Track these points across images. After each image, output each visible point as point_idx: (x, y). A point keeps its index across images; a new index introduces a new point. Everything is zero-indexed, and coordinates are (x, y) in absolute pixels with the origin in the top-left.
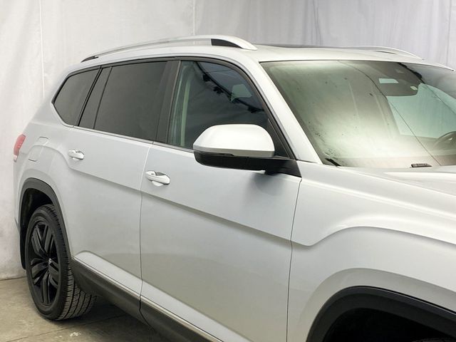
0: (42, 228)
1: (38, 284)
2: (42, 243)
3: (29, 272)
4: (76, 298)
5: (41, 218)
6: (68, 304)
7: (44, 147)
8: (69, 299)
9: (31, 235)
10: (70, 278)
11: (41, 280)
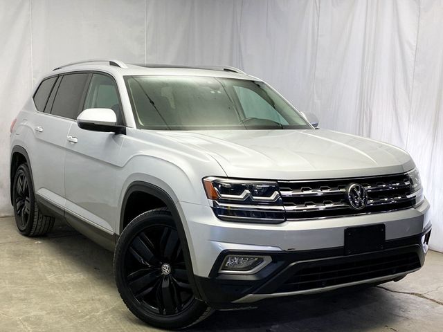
0: (22, 177)
1: (20, 214)
2: (22, 187)
3: (15, 207)
4: (40, 220)
5: (21, 171)
6: (35, 223)
7: (25, 126)
8: (35, 220)
9: (17, 183)
10: (36, 206)
11: (21, 211)
